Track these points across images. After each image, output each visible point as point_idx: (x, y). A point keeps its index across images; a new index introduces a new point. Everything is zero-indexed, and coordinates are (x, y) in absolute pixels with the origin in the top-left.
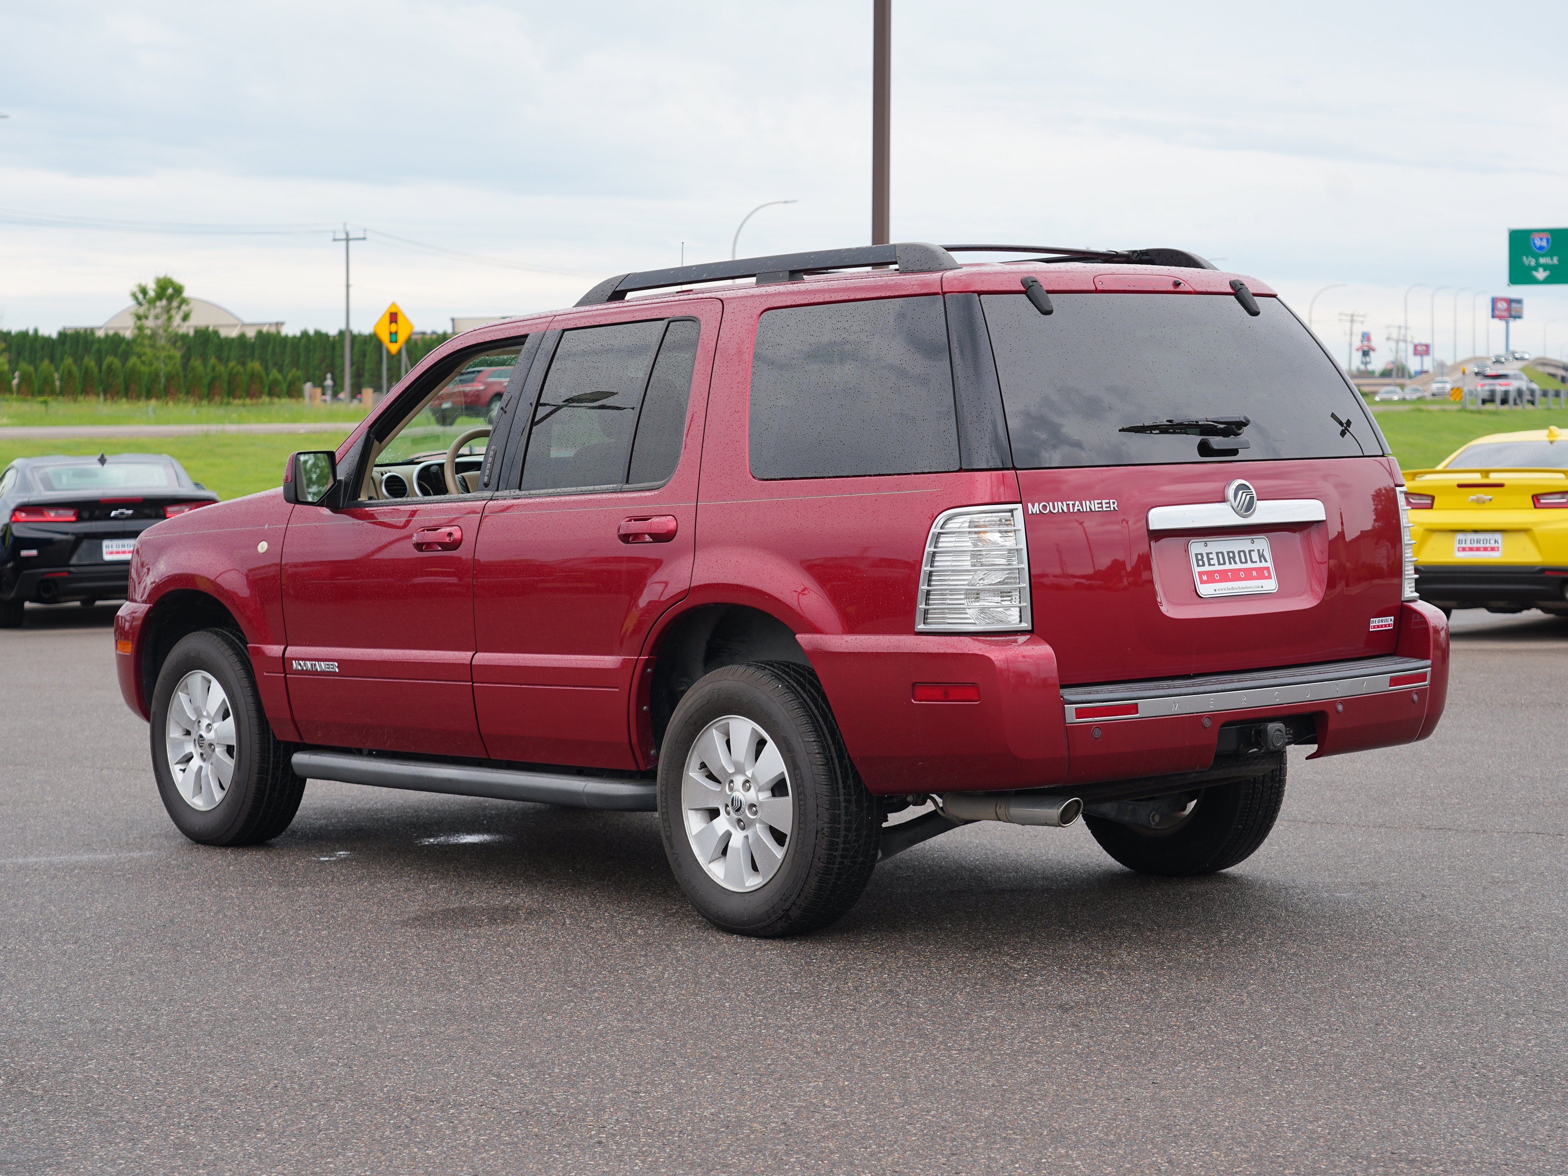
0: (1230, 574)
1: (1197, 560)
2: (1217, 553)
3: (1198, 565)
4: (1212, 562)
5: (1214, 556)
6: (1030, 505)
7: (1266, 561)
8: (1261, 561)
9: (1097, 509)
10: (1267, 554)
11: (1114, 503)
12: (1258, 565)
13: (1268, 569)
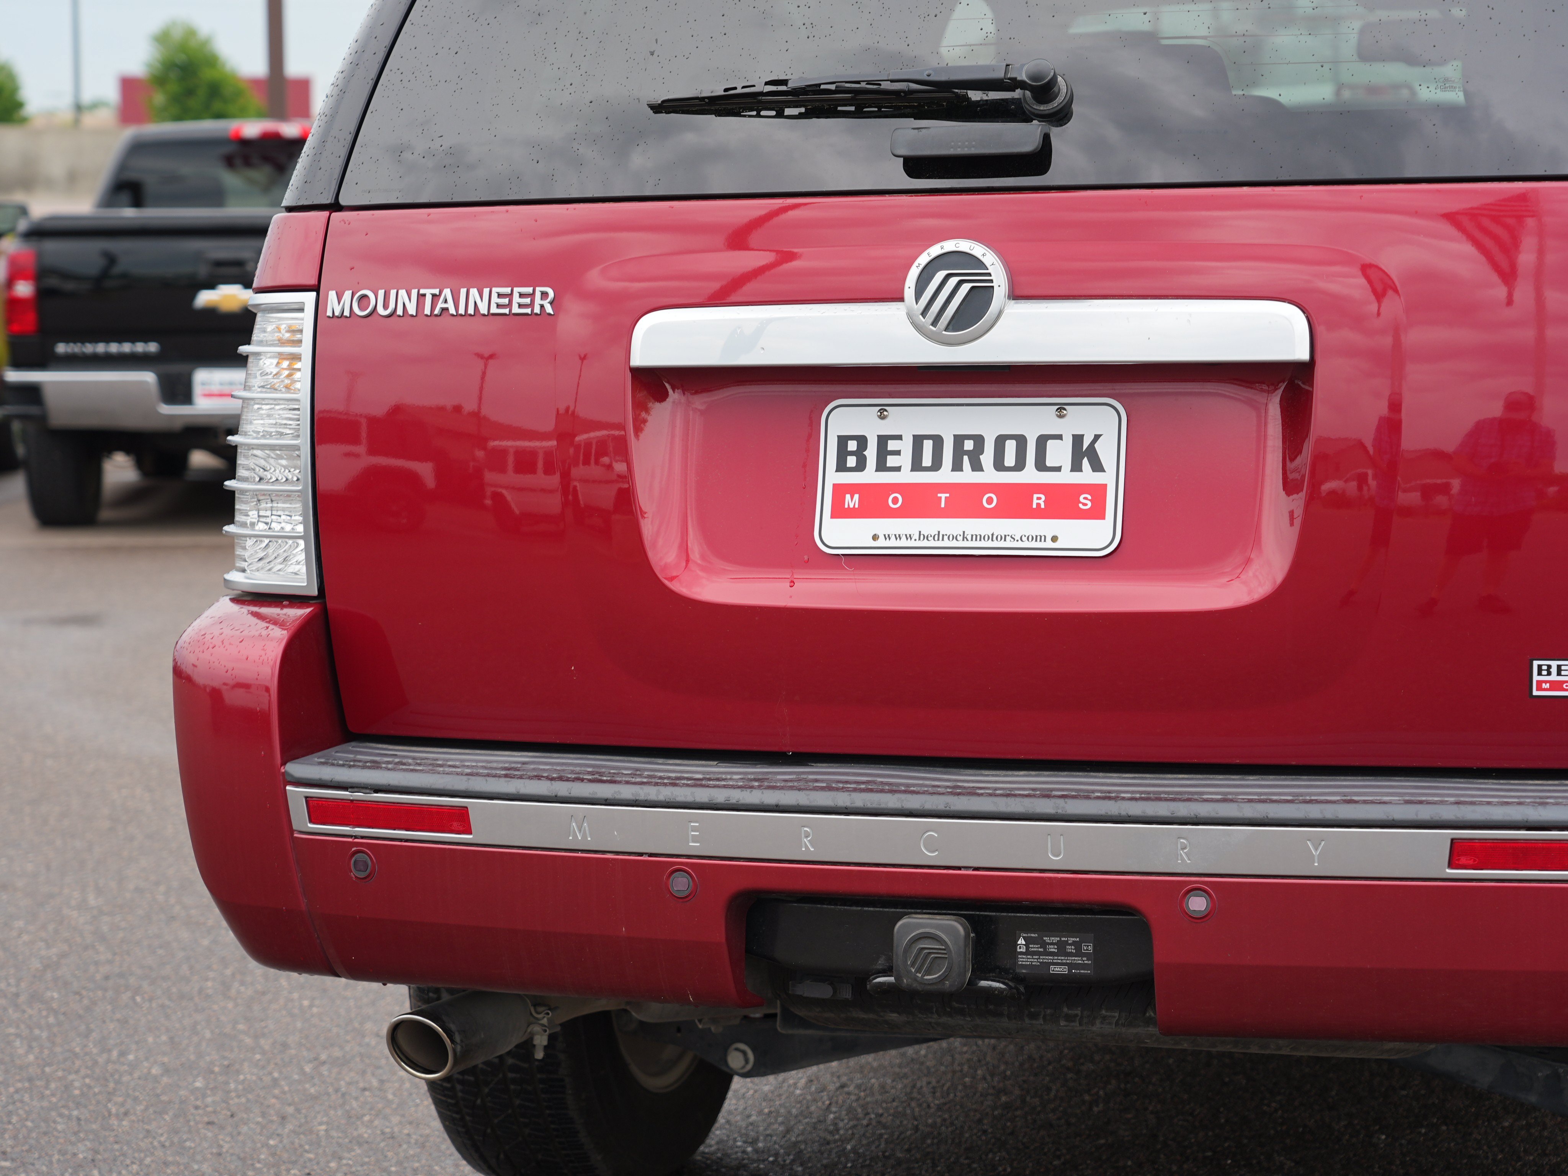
0: (943, 496)
1: (842, 453)
2: (918, 440)
3: (841, 467)
4: (891, 461)
5: (906, 446)
6: (332, 295)
7: (1097, 466)
8: (1076, 467)
9: (494, 310)
10: (1107, 452)
11: (544, 295)
12: (1067, 477)
13: (1099, 491)
